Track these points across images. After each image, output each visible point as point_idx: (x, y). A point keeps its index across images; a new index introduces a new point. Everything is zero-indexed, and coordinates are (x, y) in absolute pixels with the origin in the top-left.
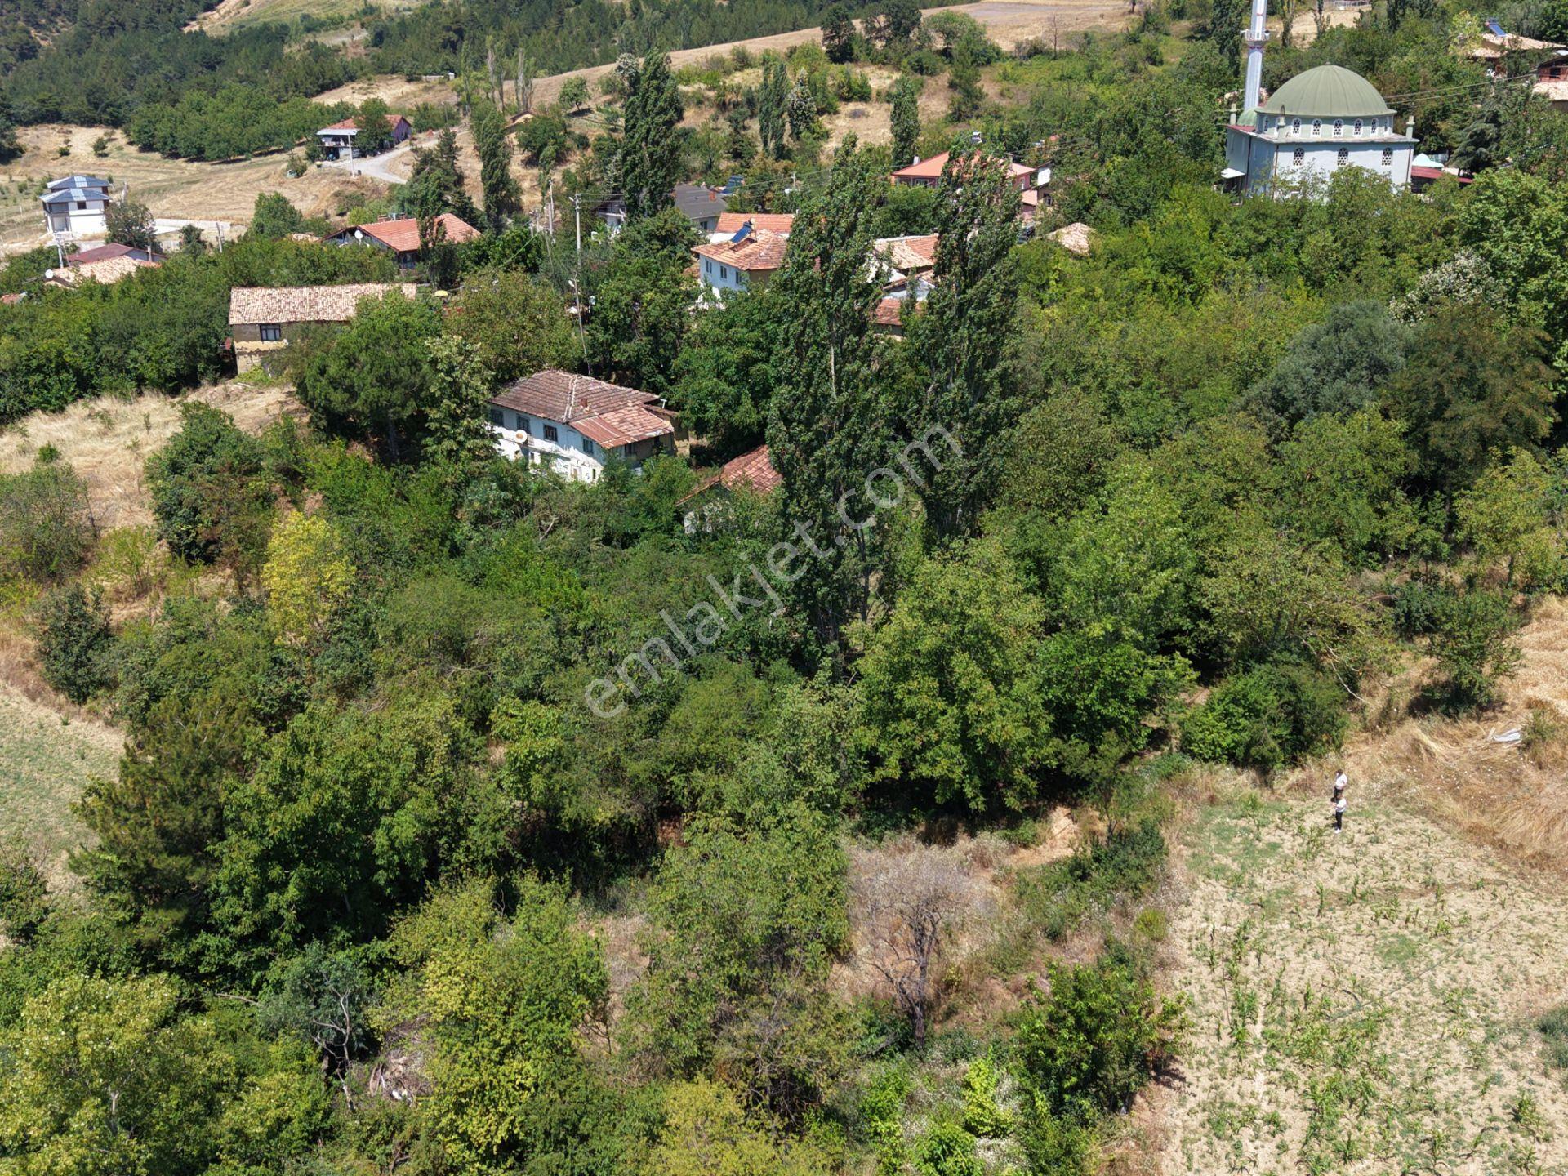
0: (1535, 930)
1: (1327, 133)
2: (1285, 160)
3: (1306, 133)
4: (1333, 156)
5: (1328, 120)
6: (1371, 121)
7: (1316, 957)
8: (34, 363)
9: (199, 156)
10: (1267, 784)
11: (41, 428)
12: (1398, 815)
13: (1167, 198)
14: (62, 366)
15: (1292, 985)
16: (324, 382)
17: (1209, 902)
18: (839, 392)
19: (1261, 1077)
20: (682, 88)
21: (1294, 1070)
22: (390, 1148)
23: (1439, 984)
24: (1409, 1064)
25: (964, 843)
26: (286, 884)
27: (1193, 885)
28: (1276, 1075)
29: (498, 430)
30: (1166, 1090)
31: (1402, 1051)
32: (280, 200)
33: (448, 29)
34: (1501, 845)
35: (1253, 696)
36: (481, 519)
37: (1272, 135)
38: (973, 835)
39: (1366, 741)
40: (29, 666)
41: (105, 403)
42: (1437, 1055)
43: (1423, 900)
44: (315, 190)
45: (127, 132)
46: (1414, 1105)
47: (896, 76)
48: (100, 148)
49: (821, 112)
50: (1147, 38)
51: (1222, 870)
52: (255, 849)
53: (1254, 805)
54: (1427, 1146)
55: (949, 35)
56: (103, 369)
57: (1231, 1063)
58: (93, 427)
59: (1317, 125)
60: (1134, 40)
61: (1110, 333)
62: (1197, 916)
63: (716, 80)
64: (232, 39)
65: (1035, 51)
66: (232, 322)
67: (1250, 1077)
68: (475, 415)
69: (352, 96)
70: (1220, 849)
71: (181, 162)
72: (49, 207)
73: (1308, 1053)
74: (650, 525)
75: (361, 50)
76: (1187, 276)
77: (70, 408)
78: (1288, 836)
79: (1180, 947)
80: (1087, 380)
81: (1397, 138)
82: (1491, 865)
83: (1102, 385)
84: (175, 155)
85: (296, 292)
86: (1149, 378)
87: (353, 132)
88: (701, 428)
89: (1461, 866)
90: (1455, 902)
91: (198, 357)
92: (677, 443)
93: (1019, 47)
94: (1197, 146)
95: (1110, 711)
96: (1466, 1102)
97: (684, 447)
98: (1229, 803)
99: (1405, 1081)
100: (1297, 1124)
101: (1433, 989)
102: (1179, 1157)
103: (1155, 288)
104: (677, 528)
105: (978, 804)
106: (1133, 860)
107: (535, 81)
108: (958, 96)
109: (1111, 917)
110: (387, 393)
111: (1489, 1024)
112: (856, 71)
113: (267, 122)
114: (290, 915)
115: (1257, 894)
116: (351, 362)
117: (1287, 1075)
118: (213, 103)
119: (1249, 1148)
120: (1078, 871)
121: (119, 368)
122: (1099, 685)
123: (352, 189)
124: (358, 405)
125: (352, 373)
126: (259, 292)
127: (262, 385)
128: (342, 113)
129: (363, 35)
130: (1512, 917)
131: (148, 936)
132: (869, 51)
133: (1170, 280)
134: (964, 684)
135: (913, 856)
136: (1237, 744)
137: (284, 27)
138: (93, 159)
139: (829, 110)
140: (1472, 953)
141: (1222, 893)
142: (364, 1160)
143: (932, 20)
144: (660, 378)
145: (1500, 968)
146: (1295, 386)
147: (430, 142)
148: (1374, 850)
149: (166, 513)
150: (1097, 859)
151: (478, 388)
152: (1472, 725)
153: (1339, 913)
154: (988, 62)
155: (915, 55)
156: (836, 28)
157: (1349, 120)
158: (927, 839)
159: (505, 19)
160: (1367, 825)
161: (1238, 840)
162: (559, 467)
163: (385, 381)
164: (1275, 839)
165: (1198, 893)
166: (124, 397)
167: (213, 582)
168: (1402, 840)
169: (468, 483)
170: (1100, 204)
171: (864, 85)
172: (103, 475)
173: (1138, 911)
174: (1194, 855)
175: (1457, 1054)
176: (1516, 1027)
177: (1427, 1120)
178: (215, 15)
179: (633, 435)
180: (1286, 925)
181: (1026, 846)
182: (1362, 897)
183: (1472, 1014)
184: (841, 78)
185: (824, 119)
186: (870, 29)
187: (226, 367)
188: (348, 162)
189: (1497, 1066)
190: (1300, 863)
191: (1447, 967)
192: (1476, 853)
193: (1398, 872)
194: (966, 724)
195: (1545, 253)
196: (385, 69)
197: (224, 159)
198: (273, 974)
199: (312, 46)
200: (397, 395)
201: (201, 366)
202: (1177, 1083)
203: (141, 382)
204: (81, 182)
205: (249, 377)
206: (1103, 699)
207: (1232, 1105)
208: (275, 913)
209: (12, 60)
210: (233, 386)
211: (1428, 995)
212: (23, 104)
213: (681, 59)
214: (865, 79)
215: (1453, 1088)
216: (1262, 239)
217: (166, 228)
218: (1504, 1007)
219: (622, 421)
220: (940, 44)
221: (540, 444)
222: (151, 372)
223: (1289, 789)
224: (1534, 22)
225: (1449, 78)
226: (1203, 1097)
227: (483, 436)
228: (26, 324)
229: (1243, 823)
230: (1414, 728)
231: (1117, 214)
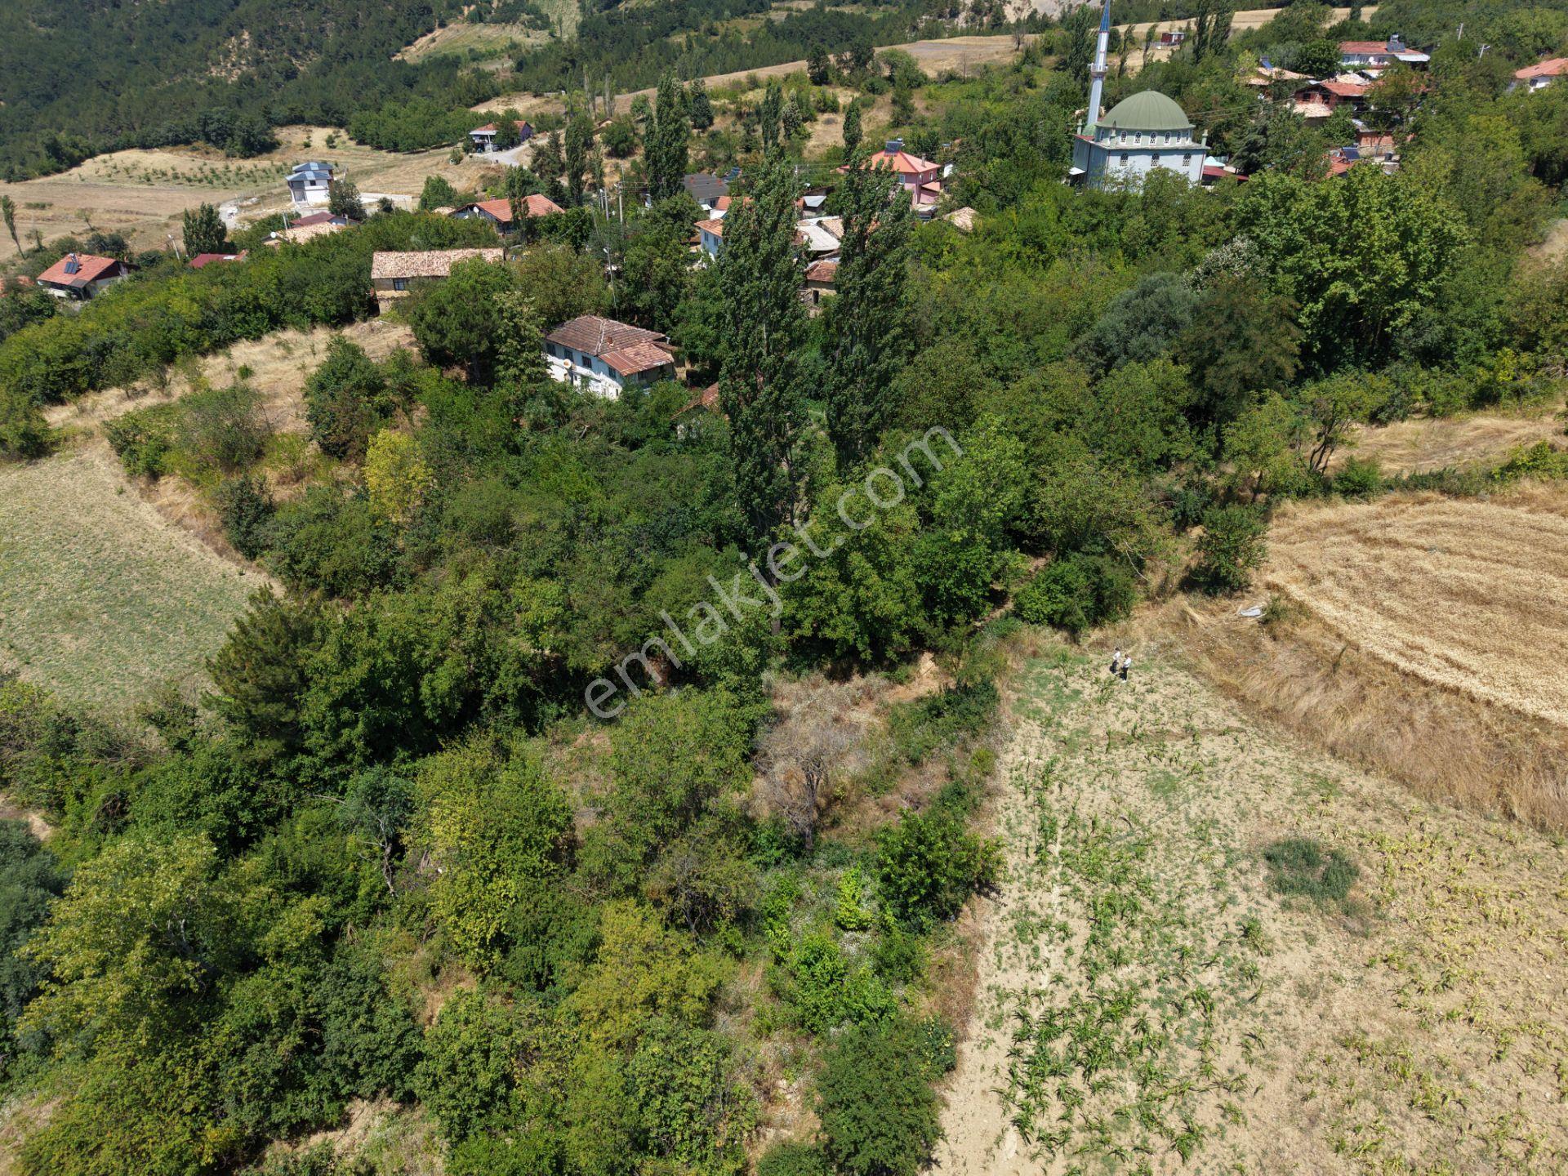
0: (1266, 771)
1: (1145, 142)
2: (1114, 162)
3: (1130, 143)
4: (1148, 159)
5: (1146, 132)
6: (1177, 133)
7: (1103, 788)
8: (237, 305)
9: (395, 148)
10: (1076, 641)
11: (244, 352)
12: (1168, 669)
13: (1029, 189)
14: (258, 307)
15: (1084, 812)
16: (423, 326)
17: (1027, 738)
18: (769, 354)
19: (1057, 890)
20: (713, 102)
21: (1081, 885)
22: (423, 925)
23: (1192, 815)
24: (1167, 883)
25: (857, 680)
26: (356, 721)
27: (1016, 725)
28: (1067, 889)
29: (550, 358)
30: (985, 900)
31: (1162, 871)
32: (441, 182)
33: (565, 60)
34: (1242, 699)
35: (1069, 578)
36: (537, 426)
37: (1106, 143)
38: (863, 676)
39: (1148, 608)
40: (218, 531)
41: (290, 335)
42: (1189, 877)
43: (1184, 742)
44: (468, 173)
45: (348, 131)
46: (1170, 919)
47: (857, 95)
48: (330, 142)
49: (805, 120)
50: (1026, 68)
51: (1038, 711)
52: (328, 700)
53: (1065, 658)
54: (1177, 955)
55: (893, 66)
56: (288, 309)
57: (1035, 877)
58: (279, 352)
59: (1138, 136)
60: (1017, 70)
61: (983, 293)
62: (1018, 750)
63: (736, 96)
64: (423, 65)
65: (951, 78)
66: (374, 276)
67: (1049, 890)
68: (532, 349)
69: (497, 107)
70: (1038, 694)
71: (384, 153)
72: (291, 184)
73: (1093, 873)
74: (653, 433)
75: (508, 74)
76: (1041, 248)
77: (265, 338)
78: (1087, 685)
79: (1004, 778)
80: (965, 329)
81: (1195, 146)
82: (1234, 715)
83: (976, 333)
84: (380, 148)
85: (419, 255)
86: (1009, 326)
87: (493, 133)
88: (693, 359)
89: (1213, 715)
90: (1208, 745)
91: (351, 303)
92: (677, 370)
93: (940, 75)
94: (1053, 152)
95: (964, 592)
96: (1208, 918)
97: (682, 373)
98: (1047, 655)
99: (1164, 898)
100: (1082, 930)
101: (1188, 819)
102: (993, 959)
103: (1018, 257)
104: (673, 435)
105: (867, 655)
106: (974, 707)
107: (617, 97)
108: (897, 109)
109: (954, 751)
110: (466, 335)
111: (1228, 851)
112: (829, 91)
113: (440, 124)
114: (360, 745)
115: (1065, 734)
116: (442, 312)
117: (1076, 890)
118: (403, 112)
119: (1044, 952)
120: (933, 710)
121: (298, 308)
122: (956, 574)
123: (492, 173)
124: (446, 342)
125: (443, 320)
126: (394, 255)
127: (394, 322)
128: (489, 119)
129: (509, 63)
130: (1249, 760)
131: (261, 756)
132: (839, 77)
133: (1028, 251)
134: (857, 575)
135: (820, 691)
136: (1055, 612)
137: (458, 57)
138: (326, 150)
139: (811, 118)
140: (1218, 790)
141: (1037, 733)
142: (404, 933)
143: (882, 55)
144: (667, 321)
145: (1238, 803)
146: (1112, 337)
147: (543, 141)
148: (1150, 698)
149: (314, 418)
150: (948, 703)
151: (534, 331)
152: (1225, 602)
153: (1122, 751)
154: (919, 85)
155: (870, 80)
156: (817, 60)
157: (1161, 133)
158: (832, 676)
159: (604, 53)
160: (1145, 678)
161: (1051, 686)
162: (594, 387)
163: (466, 326)
164: (1078, 687)
165: (1020, 731)
166: (302, 330)
167: (343, 472)
168: (1170, 691)
169: (526, 399)
170: (982, 193)
171: (835, 101)
172: (281, 390)
173: (975, 747)
174: (1019, 700)
175: (1203, 878)
176: (1248, 855)
177: (1178, 932)
178: (412, 49)
179: (644, 364)
180: (1081, 760)
181: (901, 683)
182: (1139, 738)
183: (1216, 841)
184: (819, 96)
185: (807, 125)
186: (840, 61)
187: (372, 309)
188: (491, 155)
189: (1233, 888)
190: (1095, 708)
191: (1199, 800)
192: (1224, 704)
193: (1165, 719)
194: (858, 603)
195: (1300, 238)
196: (519, 88)
197: (412, 150)
198: (351, 783)
199: (476, 71)
200: (474, 336)
201: (354, 308)
202: (993, 894)
203: (314, 319)
204: (314, 166)
205: (386, 317)
206: (958, 584)
207: (1034, 914)
208: (349, 743)
209: (281, 80)
210: (377, 322)
211: (1184, 824)
212: (280, 111)
213: (713, 82)
214: (835, 97)
215: (1199, 905)
216: (1095, 221)
217: (369, 200)
218: (1241, 835)
219: (637, 354)
220: (887, 73)
221: (581, 370)
222: (320, 313)
223: (1090, 645)
224: (1291, 59)
225: (1232, 100)
226: (1012, 906)
227: (539, 365)
228: (233, 277)
229: (1056, 672)
230: (1182, 601)
231: (994, 201)
